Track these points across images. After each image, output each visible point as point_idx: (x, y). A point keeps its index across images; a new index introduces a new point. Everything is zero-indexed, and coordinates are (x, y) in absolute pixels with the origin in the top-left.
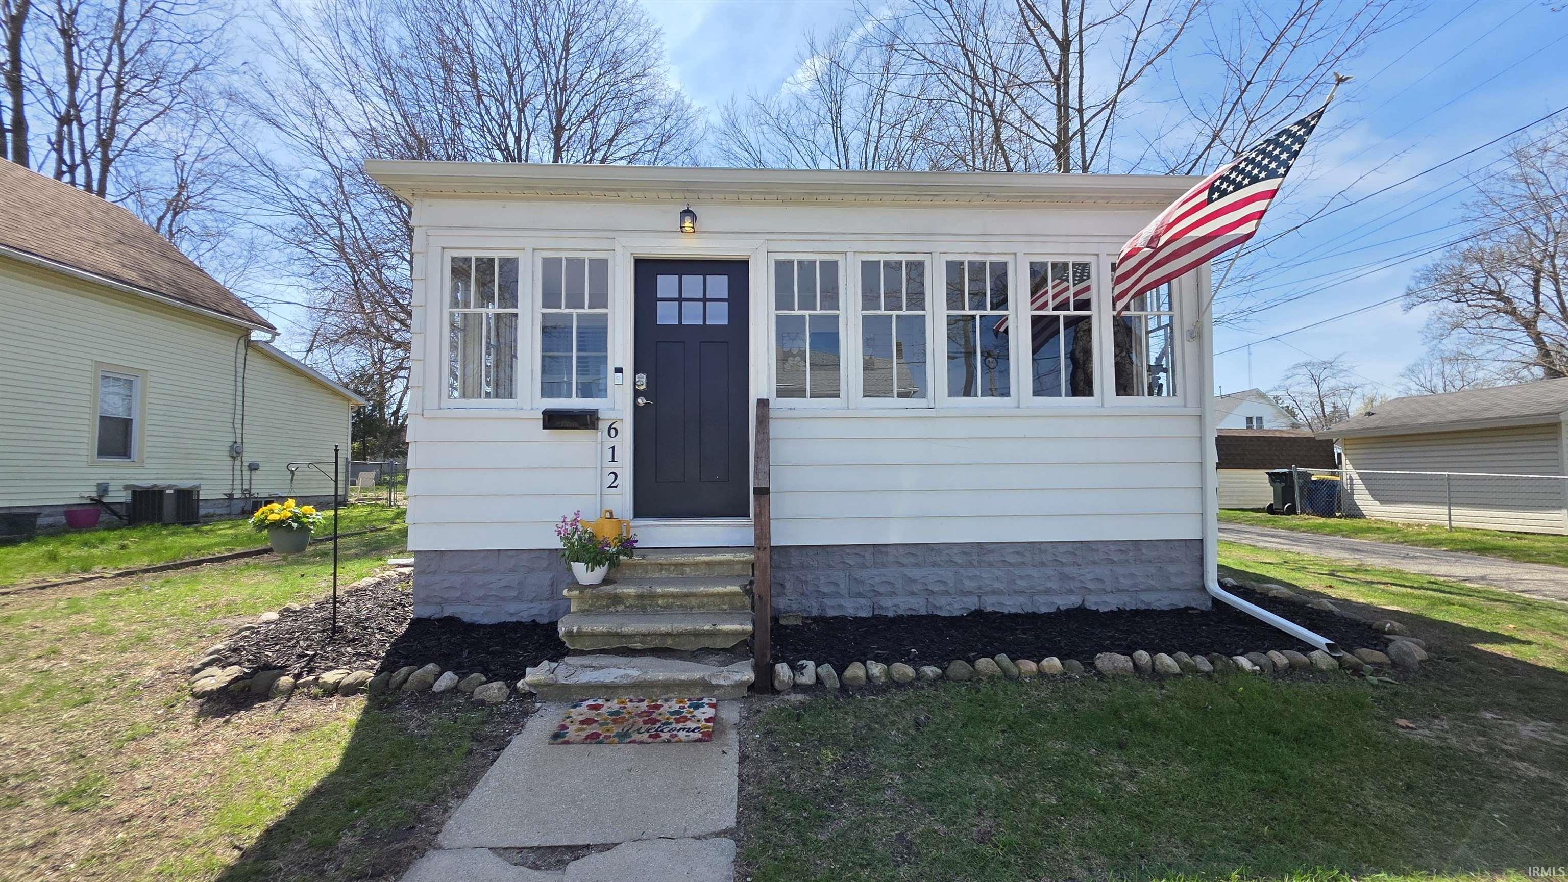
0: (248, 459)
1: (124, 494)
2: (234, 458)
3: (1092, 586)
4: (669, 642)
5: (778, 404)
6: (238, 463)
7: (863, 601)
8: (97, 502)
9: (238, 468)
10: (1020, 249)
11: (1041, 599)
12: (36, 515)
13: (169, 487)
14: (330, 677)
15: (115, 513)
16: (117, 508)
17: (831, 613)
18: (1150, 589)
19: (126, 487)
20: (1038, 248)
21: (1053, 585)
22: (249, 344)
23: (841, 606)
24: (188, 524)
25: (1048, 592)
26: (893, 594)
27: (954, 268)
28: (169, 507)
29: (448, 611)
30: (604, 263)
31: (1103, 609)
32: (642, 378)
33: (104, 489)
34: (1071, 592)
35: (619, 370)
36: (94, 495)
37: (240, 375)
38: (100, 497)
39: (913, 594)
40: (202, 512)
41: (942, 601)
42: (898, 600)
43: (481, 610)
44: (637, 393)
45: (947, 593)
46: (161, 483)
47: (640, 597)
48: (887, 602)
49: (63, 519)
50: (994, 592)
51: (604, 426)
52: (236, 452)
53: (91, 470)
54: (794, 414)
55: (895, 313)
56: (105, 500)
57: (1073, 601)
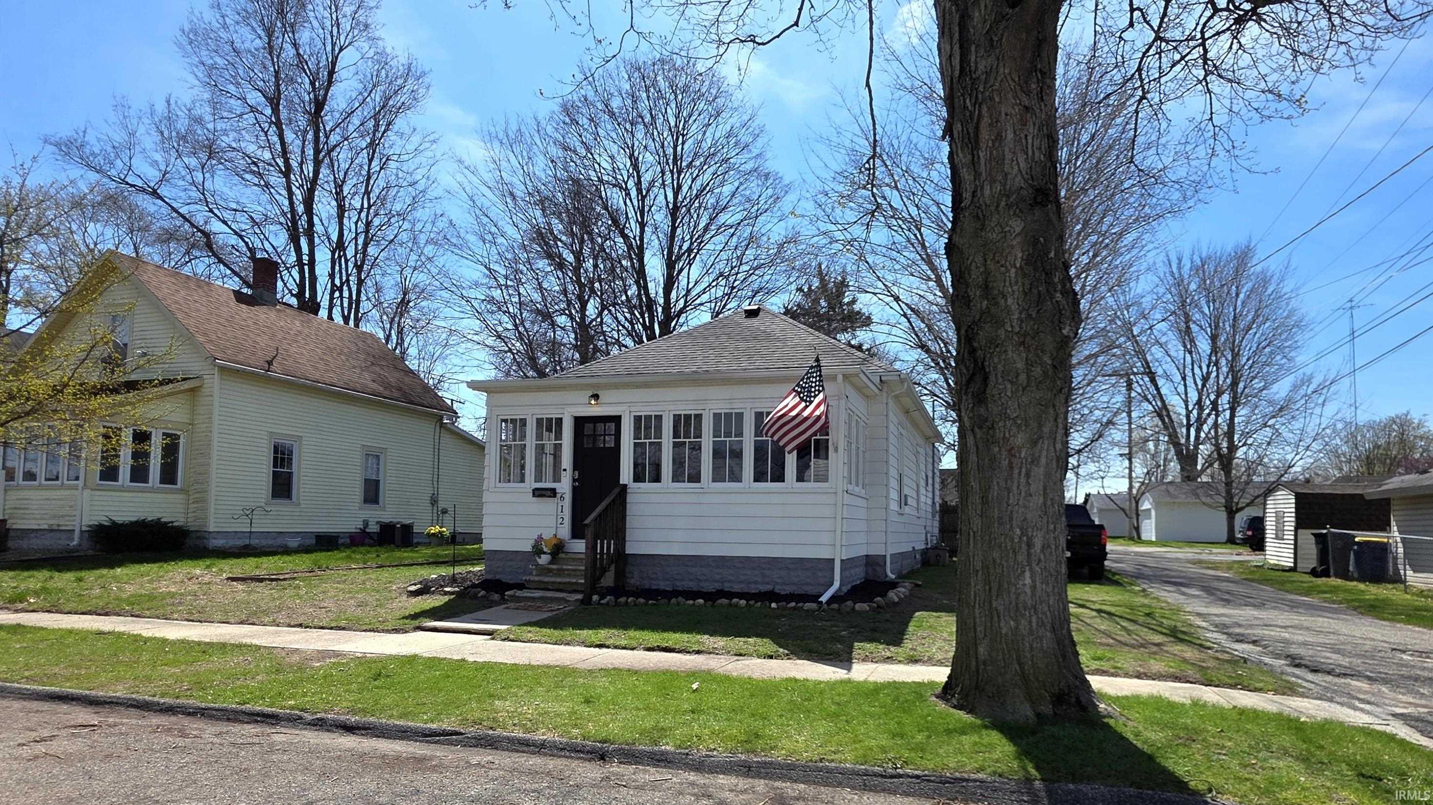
0: (442, 505)
1: (375, 527)
2: (433, 505)
3: (778, 580)
4: (561, 587)
5: (633, 486)
6: (435, 508)
7: (668, 582)
8: (363, 531)
9: (435, 511)
10: (749, 405)
11: (753, 586)
12: (338, 537)
13: (398, 523)
14: (447, 589)
15: (371, 538)
16: (372, 535)
17: (654, 588)
18: (807, 584)
19: (378, 523)
20: (758, 405)
21: (759, 579)
22: (442, 425)
23: (658, 585)
24: (407, 547)
25: (756, 582)
26: (682, 580)
27: (717, 416)
28: (398, 536)
29: (498, 577)
30: (561, 419)
31: (783, 593)
32: (577, 473)
33: (366, 523)
34: (767, 583)
35: (565, 470)
36: (362, 527)
37: (437, 447)
38: (365, 528)
39: (691, 580)
40: (415, 541)
41: (703, 584)
42: (684, 583)
43: (509, 577)
44: (574, 480)
45: (706, 580)
46: (394, 520)
47: (558, 570)
48: (678, 583)
49: (348, 541)
50: (729, 581)
51: (559, 496)
52: (434, 501)
53: (361, 512)
54: (639, 491)
55: (687, 440)
56: (367, 530)
57: (768, 588)
